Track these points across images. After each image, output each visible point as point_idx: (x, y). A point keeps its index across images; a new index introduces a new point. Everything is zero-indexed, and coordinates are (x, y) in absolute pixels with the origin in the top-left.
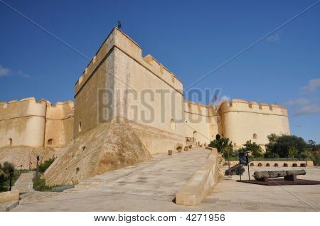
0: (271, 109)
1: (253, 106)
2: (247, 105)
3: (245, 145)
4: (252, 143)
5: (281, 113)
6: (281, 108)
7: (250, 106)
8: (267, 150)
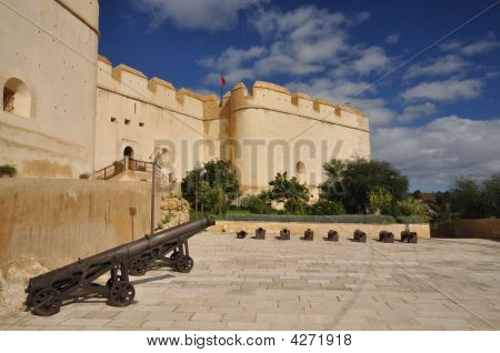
0: (338, 112)
1: (301, 101)
2: (289, 98)
3: (271, 183)
4: (289, 178)
5: (356, 125)
6: (357, 113)
7: (295, 101)
8: (321, 196)
